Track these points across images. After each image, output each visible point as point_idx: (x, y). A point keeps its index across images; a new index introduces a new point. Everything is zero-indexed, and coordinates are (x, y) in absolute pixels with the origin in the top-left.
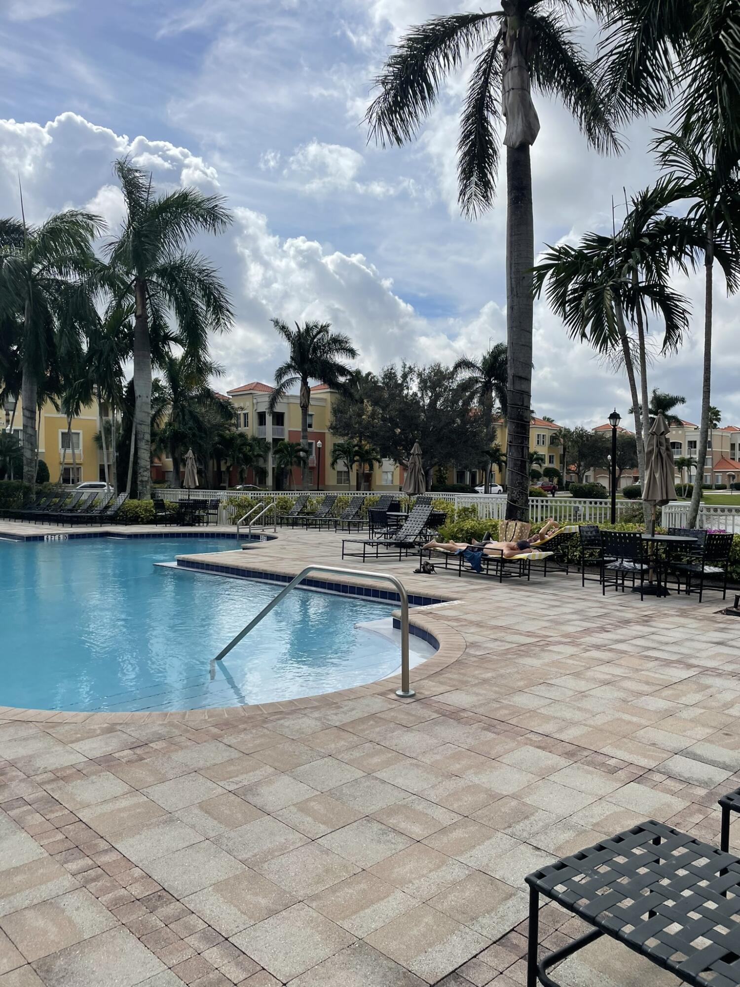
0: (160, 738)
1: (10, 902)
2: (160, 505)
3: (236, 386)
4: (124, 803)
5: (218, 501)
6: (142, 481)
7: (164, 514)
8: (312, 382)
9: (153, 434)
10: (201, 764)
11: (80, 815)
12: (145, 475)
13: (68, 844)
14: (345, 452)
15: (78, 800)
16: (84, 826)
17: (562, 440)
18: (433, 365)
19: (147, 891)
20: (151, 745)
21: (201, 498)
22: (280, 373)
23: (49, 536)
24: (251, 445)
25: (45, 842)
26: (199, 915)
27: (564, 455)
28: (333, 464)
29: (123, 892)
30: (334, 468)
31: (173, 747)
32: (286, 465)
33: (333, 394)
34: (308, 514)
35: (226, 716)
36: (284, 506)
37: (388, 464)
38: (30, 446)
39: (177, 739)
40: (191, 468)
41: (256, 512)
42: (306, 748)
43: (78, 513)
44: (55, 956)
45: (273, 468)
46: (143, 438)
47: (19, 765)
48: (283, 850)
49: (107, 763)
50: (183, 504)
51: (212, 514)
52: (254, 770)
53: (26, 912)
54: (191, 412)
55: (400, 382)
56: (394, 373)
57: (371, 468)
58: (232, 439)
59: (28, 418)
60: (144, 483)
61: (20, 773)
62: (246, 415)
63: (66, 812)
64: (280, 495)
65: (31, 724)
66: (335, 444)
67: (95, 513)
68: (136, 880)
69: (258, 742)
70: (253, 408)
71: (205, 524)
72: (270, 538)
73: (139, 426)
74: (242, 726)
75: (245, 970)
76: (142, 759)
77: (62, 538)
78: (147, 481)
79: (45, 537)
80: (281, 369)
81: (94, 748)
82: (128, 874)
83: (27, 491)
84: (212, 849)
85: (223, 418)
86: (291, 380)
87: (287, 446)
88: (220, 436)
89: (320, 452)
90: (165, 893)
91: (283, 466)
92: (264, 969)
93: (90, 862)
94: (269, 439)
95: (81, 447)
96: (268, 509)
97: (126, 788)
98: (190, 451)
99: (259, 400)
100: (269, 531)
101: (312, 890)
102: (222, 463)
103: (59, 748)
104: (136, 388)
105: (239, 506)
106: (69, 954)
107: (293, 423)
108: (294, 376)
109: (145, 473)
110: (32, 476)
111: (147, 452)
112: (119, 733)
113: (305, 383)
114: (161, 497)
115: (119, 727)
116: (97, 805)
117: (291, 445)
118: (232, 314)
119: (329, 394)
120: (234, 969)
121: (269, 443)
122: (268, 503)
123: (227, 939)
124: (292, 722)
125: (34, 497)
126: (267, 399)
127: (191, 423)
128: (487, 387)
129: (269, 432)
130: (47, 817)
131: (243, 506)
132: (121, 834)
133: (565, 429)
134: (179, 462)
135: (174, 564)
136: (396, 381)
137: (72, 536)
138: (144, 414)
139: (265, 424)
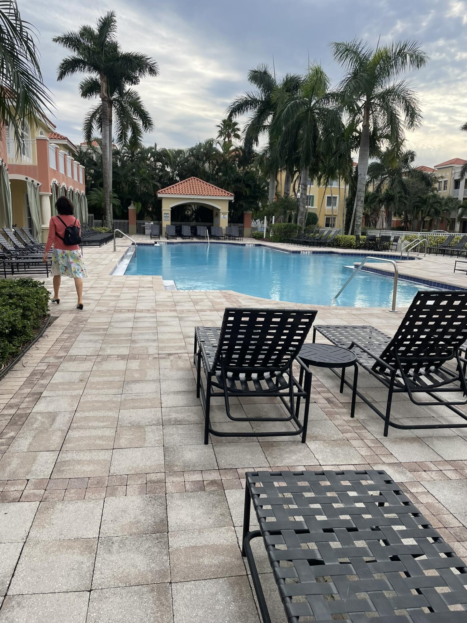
3: (442, 162)
5: (398, 237)
6: (357, 225)
38: (303, 205)
46: (361, 200)
62: (446, 182)
70: (452, 176)
73: (359, 193)
77: (309, 253)
78: (360, 225)
79: (301, 252)
83: (300, 228)
94: (461, 198)
95: (337, 206)
99: (457, 171)
100: (420, 255)
104: (359, 170)
105: (410, 241)
109: (359, 220)
110: (303, 221)
111: (361, 208)
121: (460, 201)
125: (303, 232)
126: (460, 170)
129: (461, 194)
135: (353, 267)
138: (361, 185)
139: (459, 188)
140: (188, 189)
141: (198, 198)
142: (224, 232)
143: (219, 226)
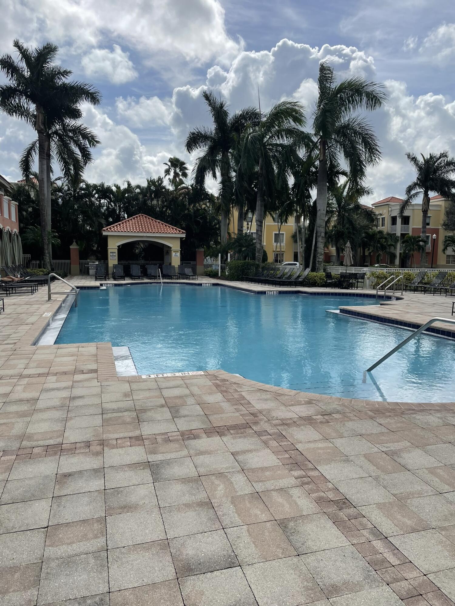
0: (338, 412)
1: (264, 485)
2: (329, 276)
3: (377, 200)
4: (320, 445)
5: (365, 274)
6: (318, 261)
7: (331, 281)
8: (432, 194)
9: (326, 233)
10: (364, 432)
11: (297, 446)
12: (321, 258)
13: (291, 461)
15: (295, 438)
16: (300, 453)
19: (337, 497)
20: (333, 415)
21: (353, 272)
22: (410, 189)
24: (386, 238)
25: (280, 457)
26: (369, 519)
28: (444, 250)
29: (323, 494)
30: (444, 253)
31: (346, 419)
32: (409, 251)
33: (446, 202)
34: (425, 284)
35: (377, 406)
36: (408, 278)
38: (259, 242)
39: (349, 415)
40: (348, 253)
41: (389, 282)
42: (433, 435)
43: (284, 279)
44: (289, 520)
45: (400, 253)
47: (264, 413)
48: (420, 494)
49: (309, 420)
50: (343, 276)
51: (360, 282)
52: (398, 442)
53: (273, 492)
54: (348, 219)
58: (374, 235)
59: (259, 226)
60: (320, 263)
61: (265, 418)
62: (383, 219)
63: (289, 443)
64: (406, 270)
65: (268, 393)
66: (446, 236)
67: (293, 279)
68: (330, 490)
69: (399, 425)
70: (389, 213)
72: (398, 299)
73: (318, 228)
74: (388, 414)
75: (399, 559)
76: (328, 422)
78: (321, 262)
80: (410, 186)
81: (302, 411)
82: (325, 485)
83: (258, 266)
84: (374, 483)
85: (368, 221)
86: (417, 194)
87: (410, 238)
88: (366, 233)
89: (435, 242)
90: (347, 501)
91: (407, 252)
92: (411, 562)
93: (304, 474)
94: (398, 234)
95: (284, 242)
96: (397, 281)
97: (321, 437)
98: (348, 243)
99: (393, 208)
100: (398, 294)
101: (441, 524)
102: (366, 250)
103: (283, 408)
104: (317, 205)
105: (378, 277)
106: (296, 521)
107: (416, 223)
108: (419, 191)
109: (320, 257)
110: (260, 258)
111: (322, 244)
112: (314, 405)
113: (426, 194)
114: (329, 271)
115: (314, 402)
116: (306, 442)
117: (414, 238)
118: (380, 153)
119: (444, 202)
120: (391, 556)
121: (398, 237)
122: (397, 276)
123: (386, 538)
124: (422, 417)
125: (261, 270)
126: (398, 207)
127: (348, 225)
129: (398, 229)
130: (280, 444)
131: (380, 277)
132: (320, 462)
134: (339, 250)
135: (338, 312)
137: (280, 292)
138: (321, 221)
139: (396, 224)
140: (136, 226)
141: (148, 235)
142: (177, 271)
143: (170, 264)
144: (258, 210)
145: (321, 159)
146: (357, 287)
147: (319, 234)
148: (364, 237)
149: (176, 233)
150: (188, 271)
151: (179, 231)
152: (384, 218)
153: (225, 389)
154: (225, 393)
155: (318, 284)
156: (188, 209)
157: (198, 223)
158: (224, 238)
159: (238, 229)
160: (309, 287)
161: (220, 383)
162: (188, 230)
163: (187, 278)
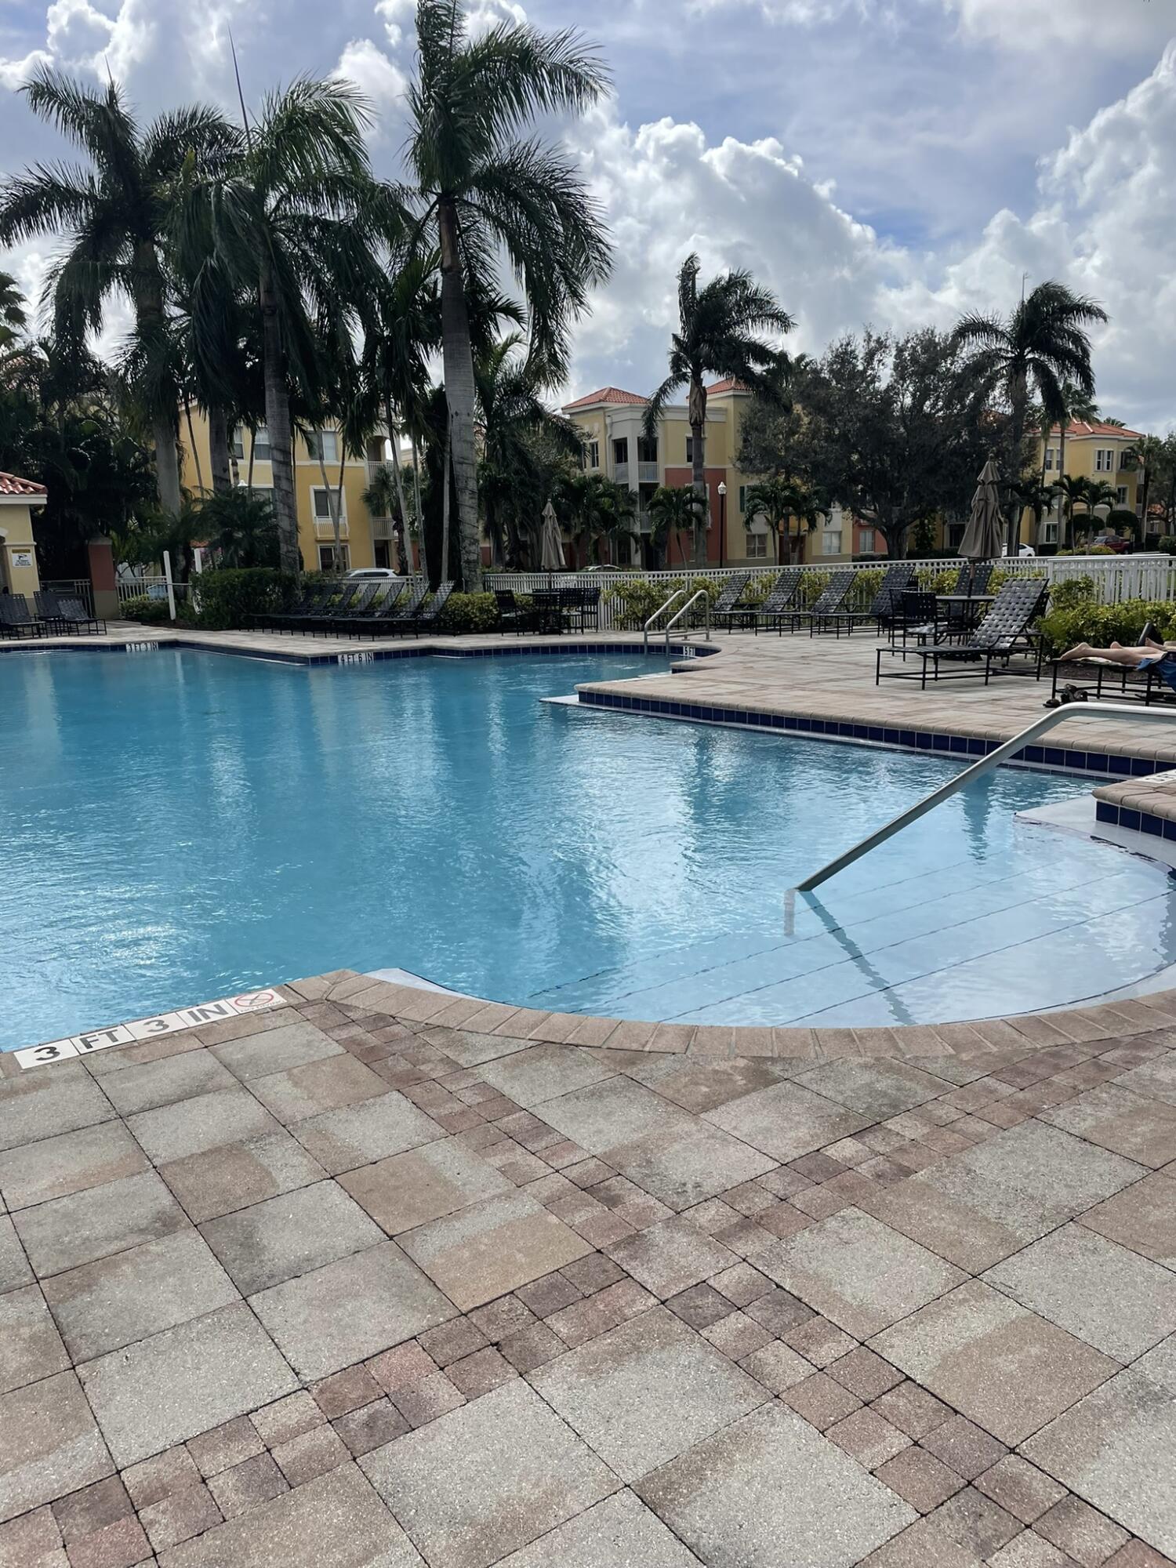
0: (893, 1107)
2: (502, 600)
3: (577, 397)
4: (972, 1320)
6: (468, 562)
7: (513, 615)
8: (709, 378)
11: (890, 1357)
12: (473, 551)
14: (766, 499)
15: (849, 1299)
17: (1142, 459)
18: (919, 332)
20: (890, 1126)
21: (569, 586)
23: (346, 656)
24: (611, 496)
27: (1146, 486)
28: (744, 524)
30: (747, 530)
31: (949, 1136)
33: (738, 400)
34: (751, 607)
37: (839, 518)
38: (287, 511)
39: (943, 1113)
40: (550, 536)
41: (674, 608)
43: (378, 617)
45: (645, 536)
46: (466, 488)
47: (632, 1173)
49: (828, 1177)
50: (538, 597)
51: (589, 613)
54: (515, 445)
55: (860, 368)
56: (853, 352)
57: (813, 525)
58: (580, 487)
59: (280, 462)
60: (472, 565)
61: (652, 1201)
62: (594, 446)
63: (850, 1343)
64: (696, 575)
65: (582, 1053)
66: (744, 488)
67: (404, 616)
71: (579, 631)
72: (702, 652)
76: (907, 1172)
77: (364, 659)
78: (476, 562)
79: (340, 657)
81: (769, 1130)
83: (291, 582)
87: (665, 495)
88: (562, 483)
89: (724, 502)
94: (634, 487)
97: (942, 1267)
98: (549, 505)
99: (616, 418)
100: (697, 638)
104: (450, 398)
105: (634, 598)
107: (672, 456)
109: (473, 548)
111: (473, 511)
113: (697, 381)
114: (504, 586)
117: (673, 494)
119: (735, 399)
121: (635, 494)
126: (628, 416)
127: (515, 465)
128: (1018, 367)
129: (633, 474)
130: (815, 1360)
131: (639, 598)
133: (1150, 439)
136: (855, 366)
137: (379, 655)
138: (465, 445)
139: (626, 460)
142: (33, 609)
143: (6, 590)
144: (273, 416)
145: (445, 265)
146: (582, 628)
147: (460, 485)
148: (559, 495)
149: (12, 492)
150: (68, 608)
151: (25, 486)
152: (597, 443)
153: (403, 1066)
154: (418, 1089)
155: (476, 624)
156: (43, 418)
157: (79, 461)
158: (171, 506)
159: (215, 477)
160: (454, 635)
161: (372, 1040)
162: (50, 480)
163: (69, 632)
